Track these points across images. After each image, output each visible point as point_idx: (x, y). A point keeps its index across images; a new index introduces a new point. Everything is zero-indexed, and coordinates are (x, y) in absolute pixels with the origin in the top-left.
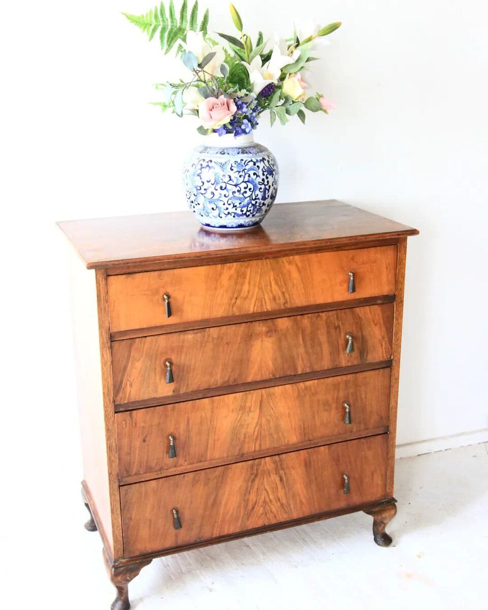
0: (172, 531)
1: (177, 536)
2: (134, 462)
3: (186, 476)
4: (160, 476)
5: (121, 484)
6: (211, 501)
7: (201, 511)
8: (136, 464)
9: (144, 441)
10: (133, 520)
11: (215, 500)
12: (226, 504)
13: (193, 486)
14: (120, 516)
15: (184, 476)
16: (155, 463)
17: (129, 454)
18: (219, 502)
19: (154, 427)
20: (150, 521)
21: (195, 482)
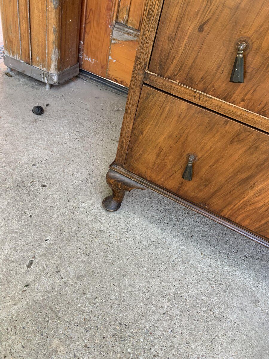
0: (179, 176)
1: (182, 184)
2: (174, 58)
3: (229, 124)
4: (196, 101)
5: (145, 82)
6: (243, 176)
7: (221, 179)
8: (175, 62)
9: (201, 29)
10: (144, 135)
11: (248, 178)
12: (260, 193)
13: (232, 142)
14: (132, 121)
15: (226, 122)
16: (200, 77)
17: (172, 39)
18: (252, 183)
19: (226, 11)
20: (161, 150)
21: (236, 139)
